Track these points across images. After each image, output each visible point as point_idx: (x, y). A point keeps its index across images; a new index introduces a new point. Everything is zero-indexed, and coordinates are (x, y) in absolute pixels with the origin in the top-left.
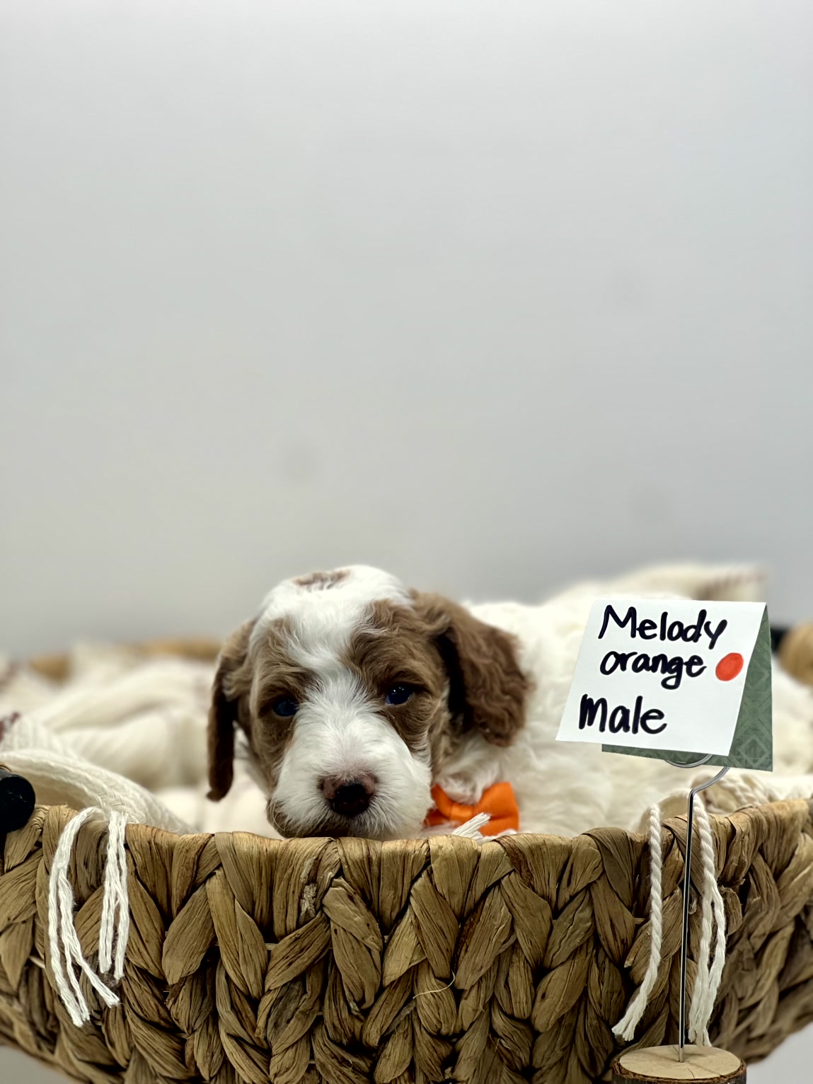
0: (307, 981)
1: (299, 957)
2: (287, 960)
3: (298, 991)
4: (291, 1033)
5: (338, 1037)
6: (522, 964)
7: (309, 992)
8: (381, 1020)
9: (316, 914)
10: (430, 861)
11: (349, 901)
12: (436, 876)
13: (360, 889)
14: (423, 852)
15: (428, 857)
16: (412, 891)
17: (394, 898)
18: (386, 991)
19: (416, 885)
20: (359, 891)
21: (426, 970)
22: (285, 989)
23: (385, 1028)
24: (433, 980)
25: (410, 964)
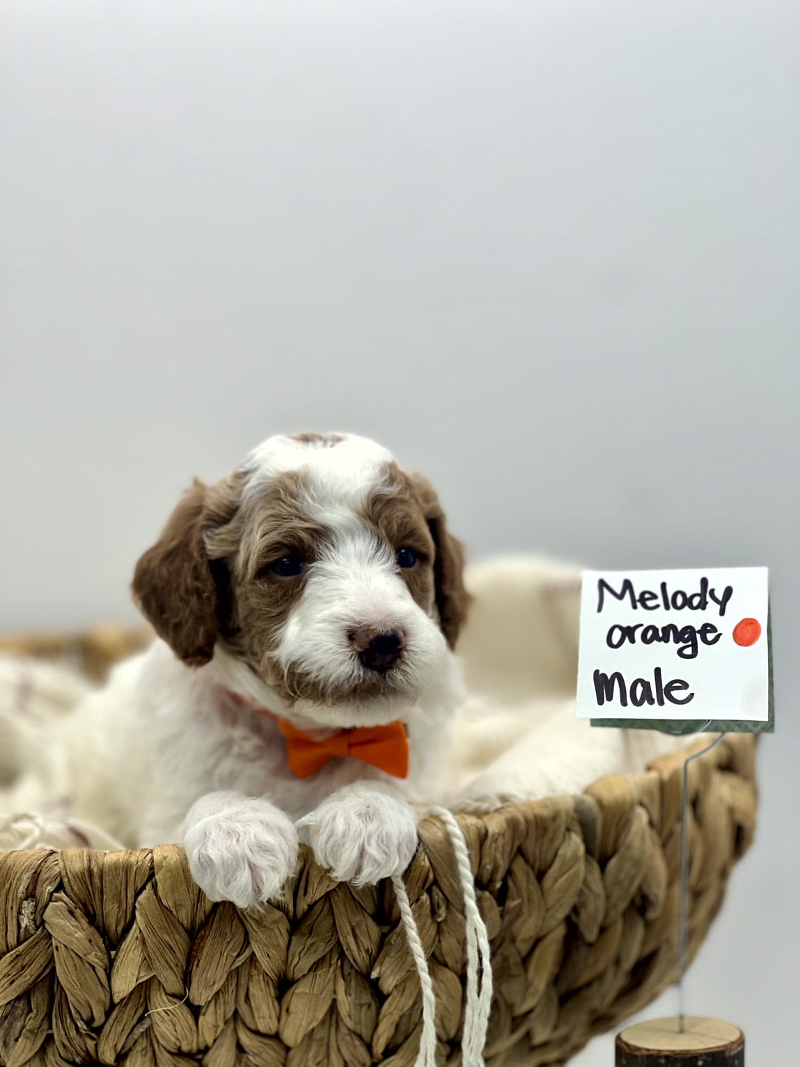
0: (32, 998)
1: (21, 975)
2: (10, 977)
3: (23, 1010)
4: (21, 1051)
5: (70, 1056)
6: (261, 978)
7: (35, 1011)
8: (113, 1038)
9: (37, 930)
10: (154, 872)
11: (70, 916)
12: (160, 888)
13: (82, 904)
14: (146, 863)
15: (152, 868)
16: (137, 905)
17: (119, 912)
18: (117, 1009)
19: (141, 898)
20: (81, 906)
21: (157, 986)
22: (9, 1007)
23: (119, 1047)
24: (165, 998)
25: (137, 980)
